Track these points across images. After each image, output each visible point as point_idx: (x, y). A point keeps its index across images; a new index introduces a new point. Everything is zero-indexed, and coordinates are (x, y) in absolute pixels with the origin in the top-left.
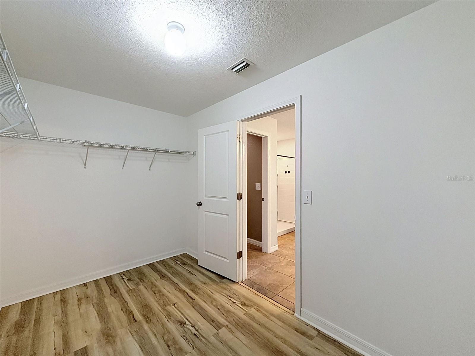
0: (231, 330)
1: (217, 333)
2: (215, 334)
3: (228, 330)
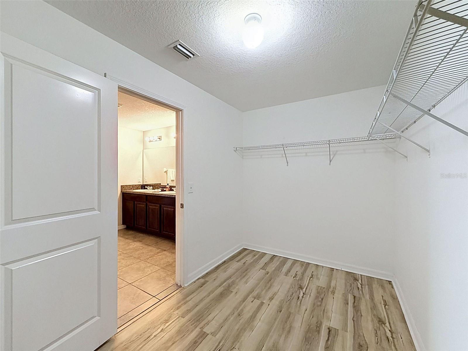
0: (206, 324)
1: (212, 334)
2: (213, 335)
3: (206, 326)
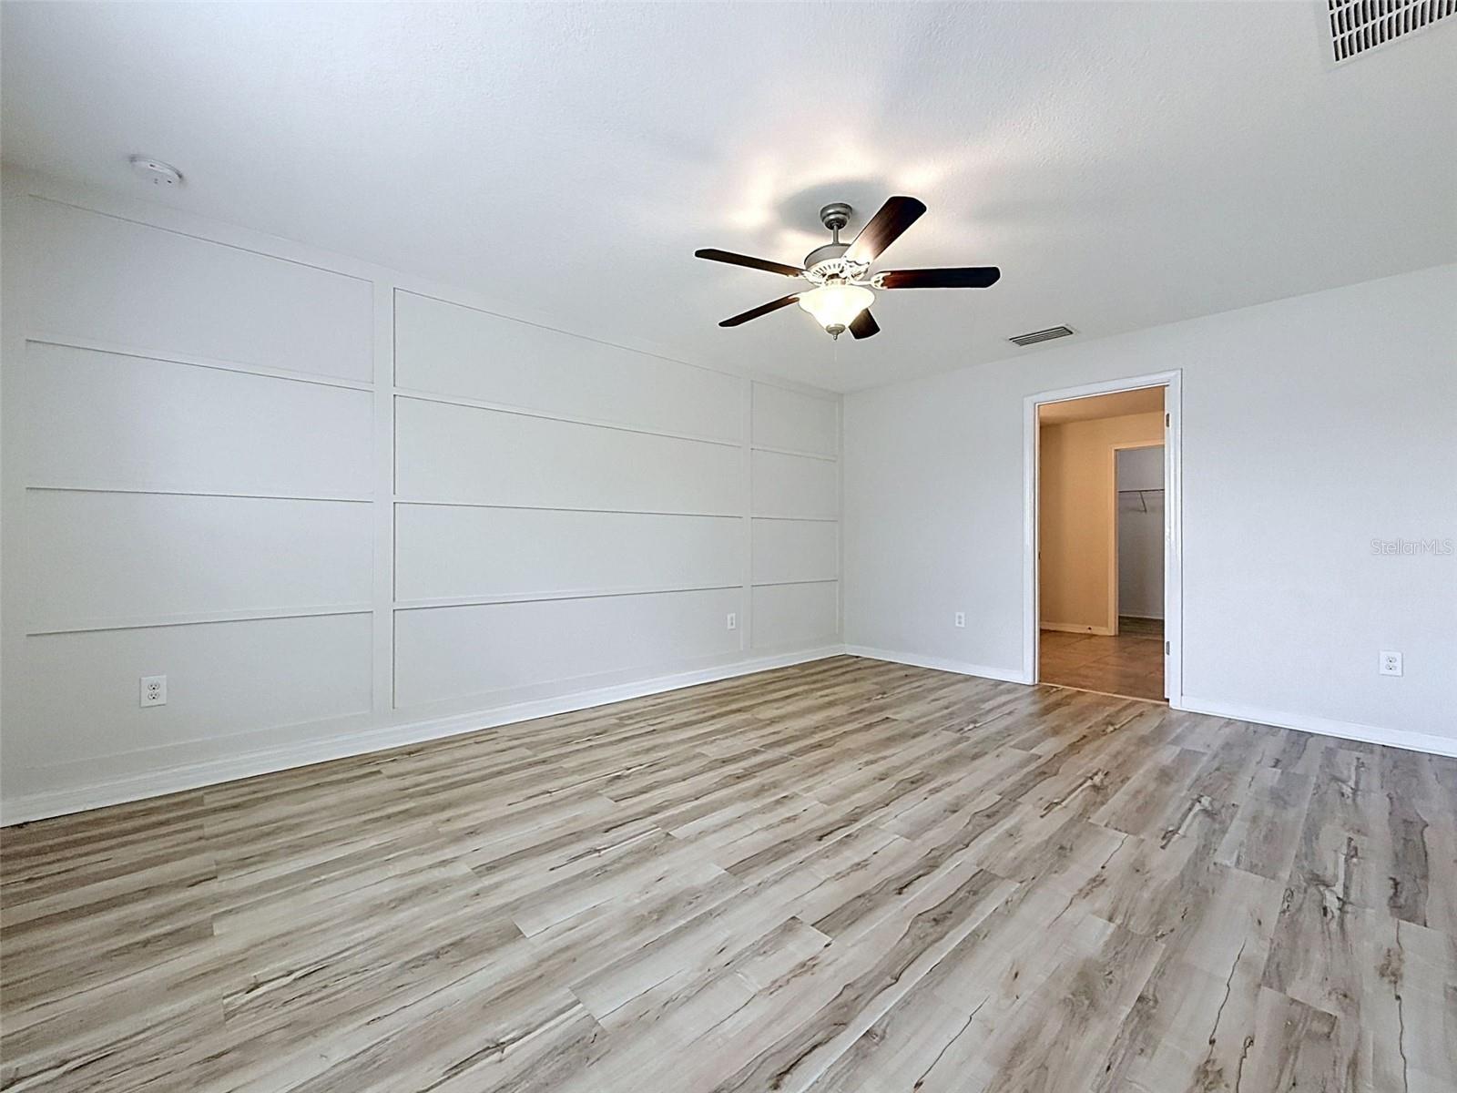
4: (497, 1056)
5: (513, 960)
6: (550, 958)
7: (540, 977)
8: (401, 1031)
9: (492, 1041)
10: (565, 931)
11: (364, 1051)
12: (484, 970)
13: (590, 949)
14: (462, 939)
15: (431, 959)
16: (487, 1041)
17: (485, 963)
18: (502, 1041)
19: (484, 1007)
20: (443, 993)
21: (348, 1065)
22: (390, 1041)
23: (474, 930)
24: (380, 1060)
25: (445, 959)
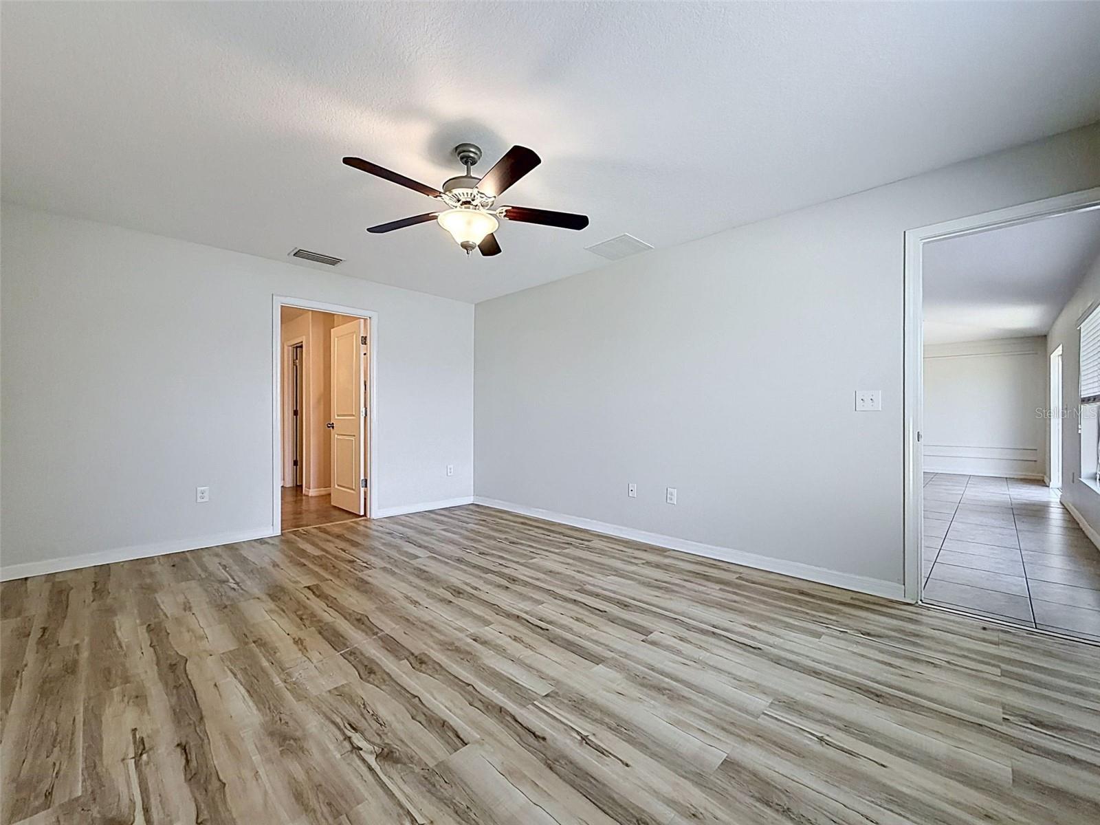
4: (827, 738)
5: (754, 757)
6: (739, 736)
7: (759, 736)
8: (860, 797)
9: (821, 743)
10: (709, 734)
11: (892, 811)
12: (777, 770)
13: (718, 718)
14: (759, 800)
15: (794, 814)
16: (823, 746)
17: (771, 773)
18: (816, 739)
19: (803, 757)
20: (814, 786)
21: (908, 815)
22: (873, 800)
23: (743, 795)
24: (887, 798)
25: (785, 802)
